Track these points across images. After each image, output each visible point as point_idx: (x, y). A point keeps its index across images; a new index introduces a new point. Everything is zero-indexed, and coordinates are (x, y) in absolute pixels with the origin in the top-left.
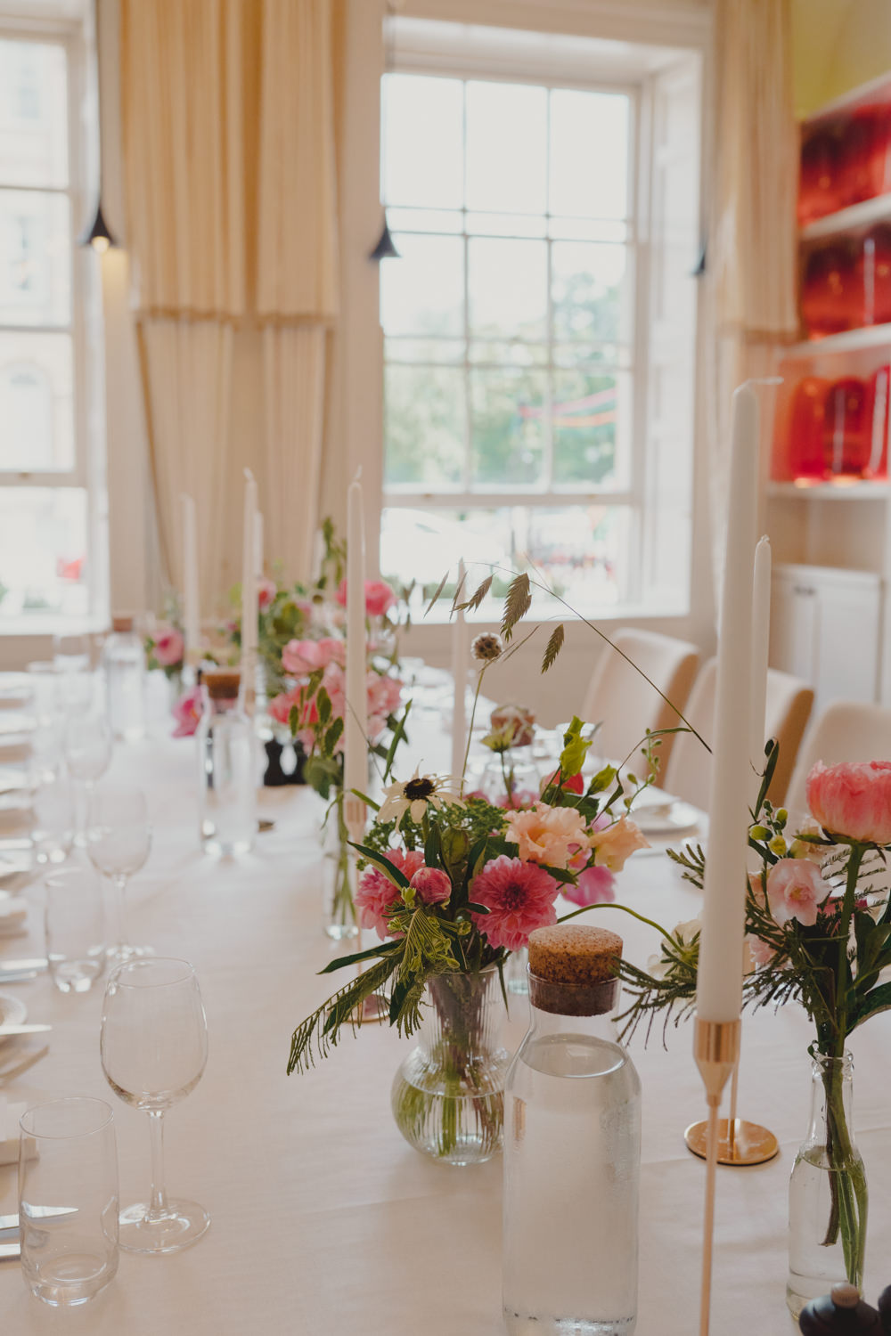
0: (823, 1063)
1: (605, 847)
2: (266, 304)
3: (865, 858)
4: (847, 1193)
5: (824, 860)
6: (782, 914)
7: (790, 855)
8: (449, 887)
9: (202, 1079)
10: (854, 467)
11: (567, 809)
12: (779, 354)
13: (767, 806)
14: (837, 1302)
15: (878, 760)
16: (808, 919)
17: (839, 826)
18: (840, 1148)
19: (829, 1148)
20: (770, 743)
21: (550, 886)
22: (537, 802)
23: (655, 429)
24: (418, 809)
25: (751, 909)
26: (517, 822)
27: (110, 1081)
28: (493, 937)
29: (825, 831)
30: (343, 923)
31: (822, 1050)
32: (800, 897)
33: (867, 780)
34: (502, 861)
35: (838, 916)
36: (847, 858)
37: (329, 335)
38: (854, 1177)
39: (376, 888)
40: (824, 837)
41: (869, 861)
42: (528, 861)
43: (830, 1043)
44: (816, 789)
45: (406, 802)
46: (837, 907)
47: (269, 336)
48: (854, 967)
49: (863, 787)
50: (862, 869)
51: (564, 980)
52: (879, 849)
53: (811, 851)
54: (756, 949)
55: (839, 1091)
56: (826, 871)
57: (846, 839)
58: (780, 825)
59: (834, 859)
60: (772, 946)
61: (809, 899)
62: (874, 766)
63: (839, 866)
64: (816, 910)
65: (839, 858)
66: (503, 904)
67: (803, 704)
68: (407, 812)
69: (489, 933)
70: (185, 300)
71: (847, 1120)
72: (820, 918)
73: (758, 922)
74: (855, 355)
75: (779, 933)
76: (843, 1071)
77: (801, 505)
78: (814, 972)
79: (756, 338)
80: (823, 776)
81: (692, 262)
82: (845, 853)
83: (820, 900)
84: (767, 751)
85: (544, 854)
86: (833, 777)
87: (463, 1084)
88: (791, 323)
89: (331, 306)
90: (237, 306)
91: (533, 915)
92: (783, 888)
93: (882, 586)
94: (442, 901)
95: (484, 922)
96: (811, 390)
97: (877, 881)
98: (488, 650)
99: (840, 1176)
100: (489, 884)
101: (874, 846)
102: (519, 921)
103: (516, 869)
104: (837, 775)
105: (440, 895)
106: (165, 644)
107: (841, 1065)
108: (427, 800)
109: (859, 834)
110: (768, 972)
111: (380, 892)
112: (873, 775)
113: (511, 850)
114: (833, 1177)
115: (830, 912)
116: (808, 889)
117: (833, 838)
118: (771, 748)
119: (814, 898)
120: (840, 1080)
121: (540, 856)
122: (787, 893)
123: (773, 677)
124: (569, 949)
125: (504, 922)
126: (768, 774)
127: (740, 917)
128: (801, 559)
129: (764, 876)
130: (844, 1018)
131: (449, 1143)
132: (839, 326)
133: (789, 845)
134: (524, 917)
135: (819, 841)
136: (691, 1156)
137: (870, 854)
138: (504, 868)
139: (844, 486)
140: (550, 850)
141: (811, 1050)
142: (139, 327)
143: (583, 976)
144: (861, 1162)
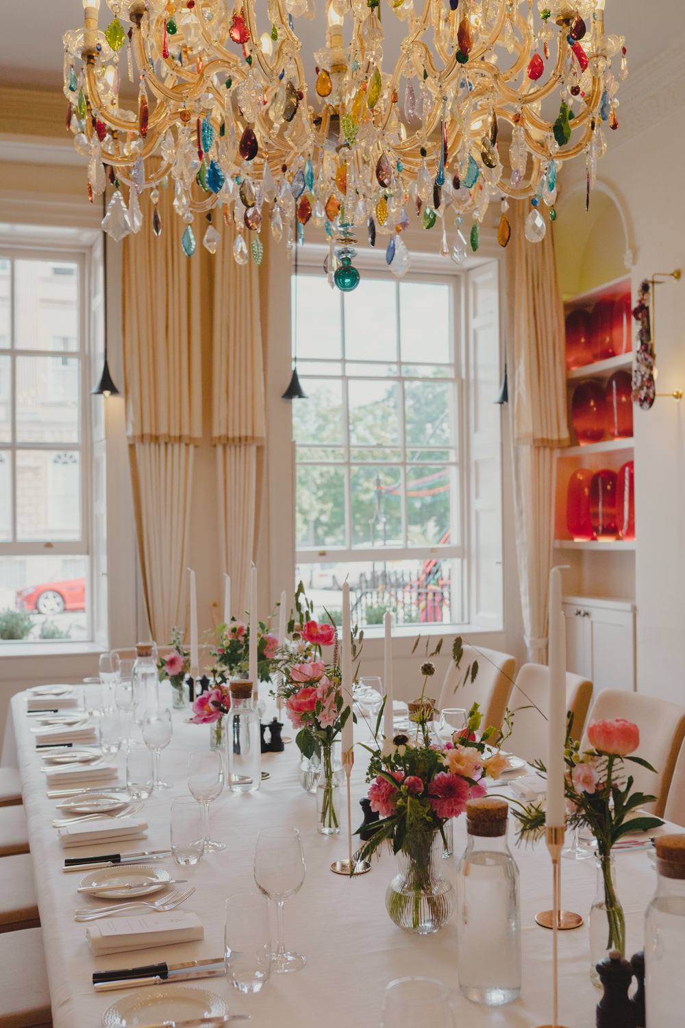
0: (601, 859)
1: (491, 767)
2: (217, 431)
3: (614, 763)
4: (616, 923)
5: (597, 764)
6: (580, 789)
7: (582, 762)
8: (422, 785)
9: (303, 885)
10: (612, 530)
11: (472, 748)
12: (557, 453)
13: (571, 740)
14: (612, 957)
15: (619, 718)
16: (591, 791)
17: (602, 748)
18: (611, 901)
19: (607, 902)
20: (569, 713)
21: (466, 786)
22: (458, 745)
23: (476, 505)
24: (402, 750)
25: (567, 787)
26: (449, 754)
27: (260, 887)
28: (440, 811)
29: (597, 751)
30: (330, 826)
31: (600, 854)
32: (587, 780)
33: (614, 727)
34: (442, 774)
35: (605, 790)
36: (607, 763)
37: (260, 449)
38: (618, 914)
39: (380, 790)
40: (596, 753)
41: (617, 764)
42: (456, 774)
43: (604, 850)
44: (592, 732)
45: (395, 747)
46: (604, 786)
47: (220, 449)
48: (613, 815)
49: (612, 729)
50: (614, 768)
51: (484, 821)
52: (621, 758)
53: (591, 759)
54: (569, 806)
55: (609, 873)
56: (598, 769)
57: (606, 754)
58: (577, 749)
59: (601, 764)
60: (576, 803)
61: (591, 781)
62: (617, 721)
63: (604, 767)
64: (594, 787)
65: (603, 763)
66: (445, 795)
67: (586, 691)
68: (397, 751)
69: (438, 809)
70: (163, 430)
71: (614, 887)
72: (596, 791)
73: (570, 793)
74: (609, 454)
75: (578, 797)
76: (611, 862)
77: (578, 554)
78: (595, 816)
79: (542, 444)
80: (595, 726)
81: (498, 394)
82: (606, 761)
83: (596, 782)
84: (568, 716)
85: (464, 769)
86: (599, 726)
87: (422, 892)
88: (565, 434)
89: (261, 432)
90: (198, 433)
91: (459, 800)
92: (579, 777)
93: (634, 609)
94: (420, 792)
95: (436, 804)
96: (580, 477)
97: (620, 773)
98: (428, 670)
99: (611, 913)
100: (437, 785)
101: (618, 756)
102: (453, 803)
103: (449, 778)
104: (601, 724)
105: (419, 789)
106: (172, 662)
107: (609, 859)
108: (406, 745)
109: (612, 750)
110: (575, 815)
111: (383, 791)
112: (616, 724)
113: (445, 769)
114: (609, 913)
115: (601, 788)
116: (590, 777)
117: (600, 753)
118: (570, 715)
119: (593, 781)
120: (609, 868)
121: (462, 770)
122: (581, 778)
123: (569, 675)
124: (486, 807)
125: (446, 804)
126: (570, 726)
127: (563, 791)
128: (580, 593)
129: (571, 773)
130: (610, 837)
131: (416, 923)
132: (597, 437)
133: (581, 759)
134: (455, 801)
135: (593, 755)
136: (538, 926)
137: (617, 761)
138: (443, 777)
139: (606, 542)
140: (466, 767)
141: (595, 854)
142: (132, 447)
143: (493, 818)
144: (621, 907)
